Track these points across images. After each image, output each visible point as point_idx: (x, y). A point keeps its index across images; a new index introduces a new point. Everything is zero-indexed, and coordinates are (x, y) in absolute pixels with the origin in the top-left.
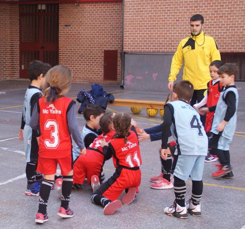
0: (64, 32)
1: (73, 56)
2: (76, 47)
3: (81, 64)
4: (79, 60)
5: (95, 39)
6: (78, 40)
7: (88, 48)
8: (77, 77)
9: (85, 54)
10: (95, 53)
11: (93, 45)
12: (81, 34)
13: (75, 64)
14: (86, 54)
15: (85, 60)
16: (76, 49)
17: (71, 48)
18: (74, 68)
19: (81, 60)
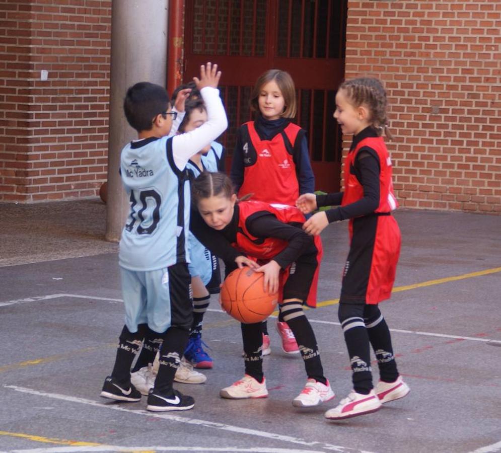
0: (370, 21)
1: (402, 109)
2: (411, 78)
3: (431, 141)
4: (424, 126)
5: (489, 48)
6: (423, 50)
7: (463, 79)
8: (413, 188)
9: (448, 103)
10: (489, 101)
11: (480, 71)
12: (436, 31)
13: (409, 140)
14: (454, 103)
15: (446, 126)
16: (415, 83)
17: (394, 81)
18: (405, 153)
19: (431, 126)
